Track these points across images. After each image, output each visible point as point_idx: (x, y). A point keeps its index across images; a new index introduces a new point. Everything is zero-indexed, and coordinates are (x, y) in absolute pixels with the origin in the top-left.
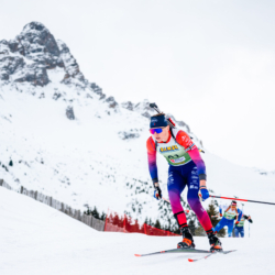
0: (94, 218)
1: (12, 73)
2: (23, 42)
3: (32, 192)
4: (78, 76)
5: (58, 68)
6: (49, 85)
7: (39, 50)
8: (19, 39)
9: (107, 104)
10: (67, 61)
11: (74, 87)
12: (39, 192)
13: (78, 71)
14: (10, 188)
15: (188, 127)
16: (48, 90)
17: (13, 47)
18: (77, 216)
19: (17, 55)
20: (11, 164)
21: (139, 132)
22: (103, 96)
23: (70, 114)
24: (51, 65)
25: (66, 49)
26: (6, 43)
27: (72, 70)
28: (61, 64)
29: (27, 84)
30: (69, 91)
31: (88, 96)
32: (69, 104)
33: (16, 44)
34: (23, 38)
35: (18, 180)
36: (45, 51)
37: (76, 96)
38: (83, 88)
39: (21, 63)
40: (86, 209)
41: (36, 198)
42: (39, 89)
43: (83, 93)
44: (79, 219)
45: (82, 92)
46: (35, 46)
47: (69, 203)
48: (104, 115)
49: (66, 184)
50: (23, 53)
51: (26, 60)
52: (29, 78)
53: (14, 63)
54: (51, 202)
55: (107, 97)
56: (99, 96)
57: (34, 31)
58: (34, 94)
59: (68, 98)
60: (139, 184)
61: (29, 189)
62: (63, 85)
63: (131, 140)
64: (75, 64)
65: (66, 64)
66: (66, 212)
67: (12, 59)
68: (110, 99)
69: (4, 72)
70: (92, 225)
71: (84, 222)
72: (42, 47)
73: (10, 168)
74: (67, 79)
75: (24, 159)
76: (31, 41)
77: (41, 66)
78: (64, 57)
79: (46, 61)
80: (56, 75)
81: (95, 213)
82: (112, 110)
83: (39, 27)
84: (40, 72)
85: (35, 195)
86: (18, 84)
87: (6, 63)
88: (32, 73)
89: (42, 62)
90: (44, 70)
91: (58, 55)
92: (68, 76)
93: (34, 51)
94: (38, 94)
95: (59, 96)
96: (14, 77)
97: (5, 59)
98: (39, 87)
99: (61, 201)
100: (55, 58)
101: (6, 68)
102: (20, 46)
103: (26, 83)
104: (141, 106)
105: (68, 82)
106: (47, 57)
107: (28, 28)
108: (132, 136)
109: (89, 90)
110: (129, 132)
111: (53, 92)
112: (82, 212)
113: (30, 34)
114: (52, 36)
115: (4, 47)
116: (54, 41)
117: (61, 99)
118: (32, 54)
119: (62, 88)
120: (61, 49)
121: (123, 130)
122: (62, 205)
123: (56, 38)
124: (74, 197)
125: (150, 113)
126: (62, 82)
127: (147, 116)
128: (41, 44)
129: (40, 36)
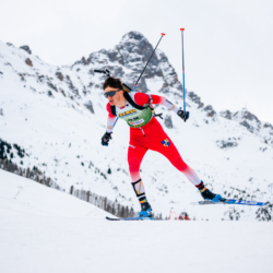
2: (122, 51)
3: (83, 192)
4: (176, 85)
5: (156, 77)
7: (138, 59)
8: (118, 49)
9: (205, 113)
10: (166, 70)
11: (172, 95)
12: (92, 192)
13: (176, 80)
17: (112, 56)
19: (116, 64)
20: (109, 172)
21: (237, 141)
22: (201, 105)
23: (169, 123)
24: (149, 74)
25: (164, 59)
26: (105, 52)
27: (170, 79)
28: (160, 74)
33: (115, 54)
34: (122, 48)
35: (116, 188)
36: (144, 60)
38: (182, 97)
39: (120, 72)
45: (180, 101)
46: (133, 55)
48: (202, 123)
49: (163, 192)
50: (122, 62)
51: (125, 69)
53: (113, 72)
55: (205, 106)
56: (197, 105)
57: (133, 40)
60: (236, 193)
62: (162, 94)
63: (229, 149)
64: (174, 73)
65: (165, 73)
67: (111, 68)
68: (208, 108)
72: (141, 56)
73: (108, 176)
74: (165, 88)
75: (122, 167)
76: (130, 51)
77: (139, 75)
78: (162, 66)
80: (154, 84)
82: (210, 119)
83: (138, 37)
85: (87, 196)
88: (131, 82)
89: (140, 72)
90: (143, 79)
91: (156, 65)
92: (166, 85)
93: (132, 61)
97: (104, 68)
100: (154, 67)
102: (118, 56)
104: (239, 115)
105: (167, 91)
107: (127, 37)
108: (230, 144)
109: (187, 99)
110: (227, 141)
113: (128, 44)
114: (150, 46)
115: (103, 57)
116: (152, 49)
117: (159, 108)
118: (131, 64)
120: (159, 58)
121: (220, 139)
124: (172, 205)
125: (249, 121)
126: (161, 90)
127: (245, 124)
128: (140, 54)
129: (139, 46)
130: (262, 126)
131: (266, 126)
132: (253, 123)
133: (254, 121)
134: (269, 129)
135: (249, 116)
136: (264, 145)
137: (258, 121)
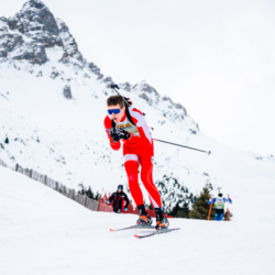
0: (88, 197)
1: (11, 50)
2: (22, 20)
3: (27, 170)
4: (76, 56)
5: (56, 47)
6: (47, 63)
7: (38, 28)
8: (19, 16)
9: (105, 84)
10: (66, 40)
11: (72, 66)
12: (34, 170)
13: (76, 51)
14: (5, 166)
15: (185, 110)
16: (46, 68)
17: (12, 24)
18: (72, 195)
19: (16, 32)
20: (7, 141)
22: (101, 76)
23: (67, 93)
24: (50, 43)
25: (65, 28)
26: (5, 20)
27: (71, 49)
28: (60, 43)
29: (25, 62)
30: (67, 71)
31: (86, 76)
32: (66, 83)
33: (15, 22)
34: (22, 16)
35: (13, 158)
36: (44, 29)
37: (73, 75)
38: (81, 68)
39: (19, 40)
40: (81, 189)
41: (30, 176)
42: (37, 68)
43: (81, 73)
44: (74, 198)
45: (79, 71)
46: (34, 24)
47: (63, 182)
48: (101, 95)
49: (61, 163)
50: (22, 31)
51: (25, 38)
52: (27, 56)
53: (13, 40)
54: (45, 180)
55: (105, 77)
56: (97, 76)
57: (33, 9)
58: (31, 72)
59: (66, 77)
61: (24, 167)
62: (61, 64)
64: (74, 43)
65: (65, 43)
66: (60, 191)
67: (11, 36)
68: (108, 79)
69: (3, 49)
70: (86, 205)
71: (78, 201)
72: (41, 25)
73: (5, 145)
74: (65, 59)
75: (20, 137)
76: (31, 19)
77: (39, 44)
78: (63, 36)
79: (45, 40)
80: (54, 54)
81: (89, 193)
82: (109, 90)
83: (39, 6)
84: (39, 50)
85: (30, 173)
86: (16, 61)
87: (4, 40)
88: (30, 51)
89: (40, 41)
90: (43, 48)
91: (57, 34)
92: (66, 55)
93: (33, 29)
94: (36, 72)
95: (57, 75)
96: (12, 54)
97: (4, 36)
98: (37, 65)
99: (56, 180)
100: (54, 36)
101: (5, 45)
102: (19, 24)
103: (24, 60)
104: (139, 87)
105: (67, 62)
106: (46, 35)
107: (28, 6)
109: (86, 70)
111: (51, 71)
112: (77, 191)
113: (29, 12)
114: (51, 15)
115: (5, 25)
116: (53, 19)
117: (58, 78)
118: (30, 32)
119: (61, 67)
120: (60, 27)
122: (57, 184)
123: (56, 17)
124: (70, 176)
125: (147, 94)
126: (61, 60)
127: (144, 97)
128: (41, 22)
129: (40, 15)
130: (161, 99)
131: (165, 99)
132: (151, 96)
133: (153, 93)
134: (167, 102)
135: (149, 89)
136: (163, 119)
137: (157, 94)
